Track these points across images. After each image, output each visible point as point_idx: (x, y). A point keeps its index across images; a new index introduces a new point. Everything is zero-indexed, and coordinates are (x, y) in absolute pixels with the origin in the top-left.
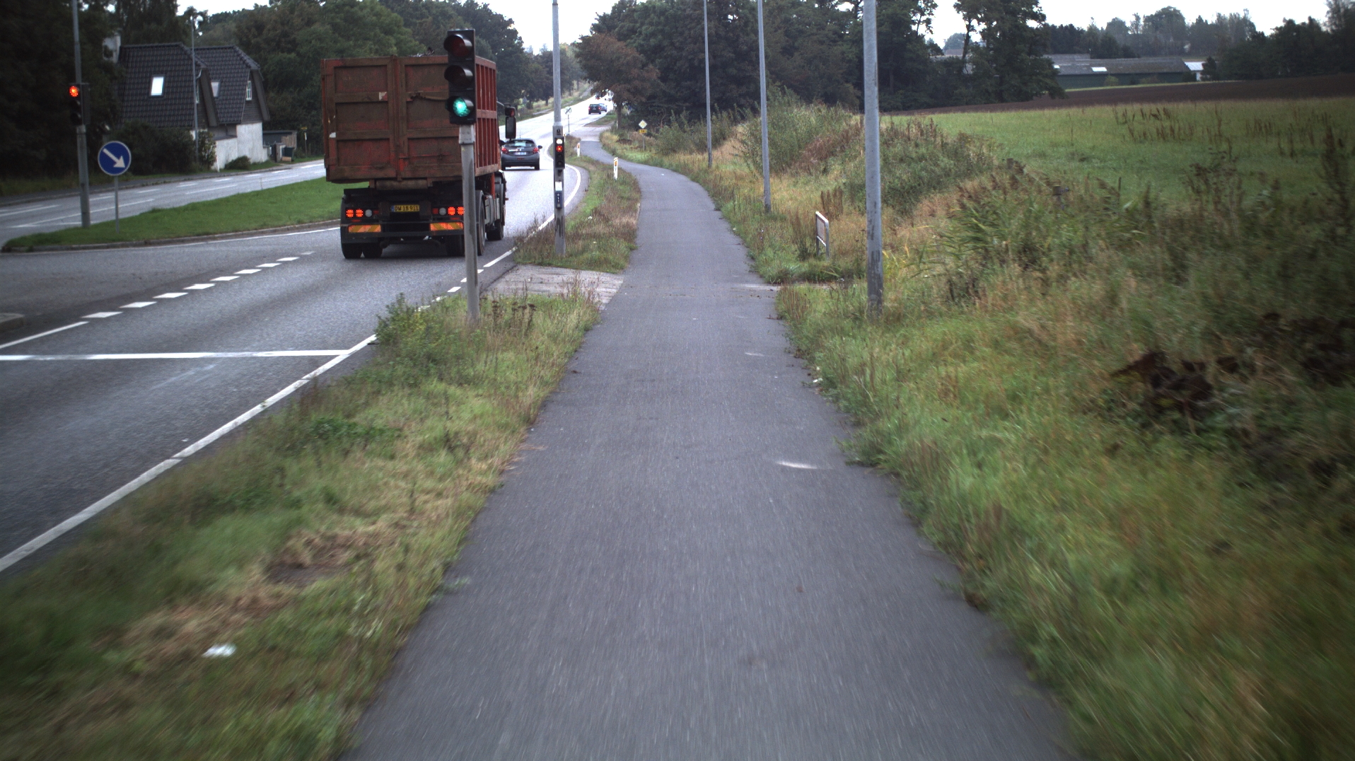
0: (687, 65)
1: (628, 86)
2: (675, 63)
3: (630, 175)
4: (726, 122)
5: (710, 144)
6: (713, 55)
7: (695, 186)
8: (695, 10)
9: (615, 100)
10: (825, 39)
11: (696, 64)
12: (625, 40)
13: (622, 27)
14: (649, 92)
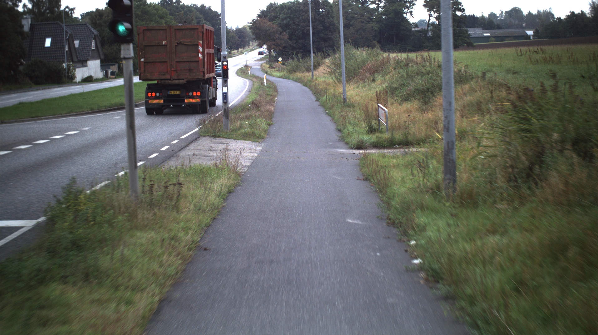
0: (301, 32)
1: (274, 43)
2: (296, 32)
3: (273, 83)
4: (320, 58)
5: (312, 68)
6: (313, 28)
7: (305, 88)
8: (305, 7)
9: (267, 49)
10: (364, 21)
11: (305, 32)
12: (272, 21)
13: (271, 15)
14: (284, 45)
